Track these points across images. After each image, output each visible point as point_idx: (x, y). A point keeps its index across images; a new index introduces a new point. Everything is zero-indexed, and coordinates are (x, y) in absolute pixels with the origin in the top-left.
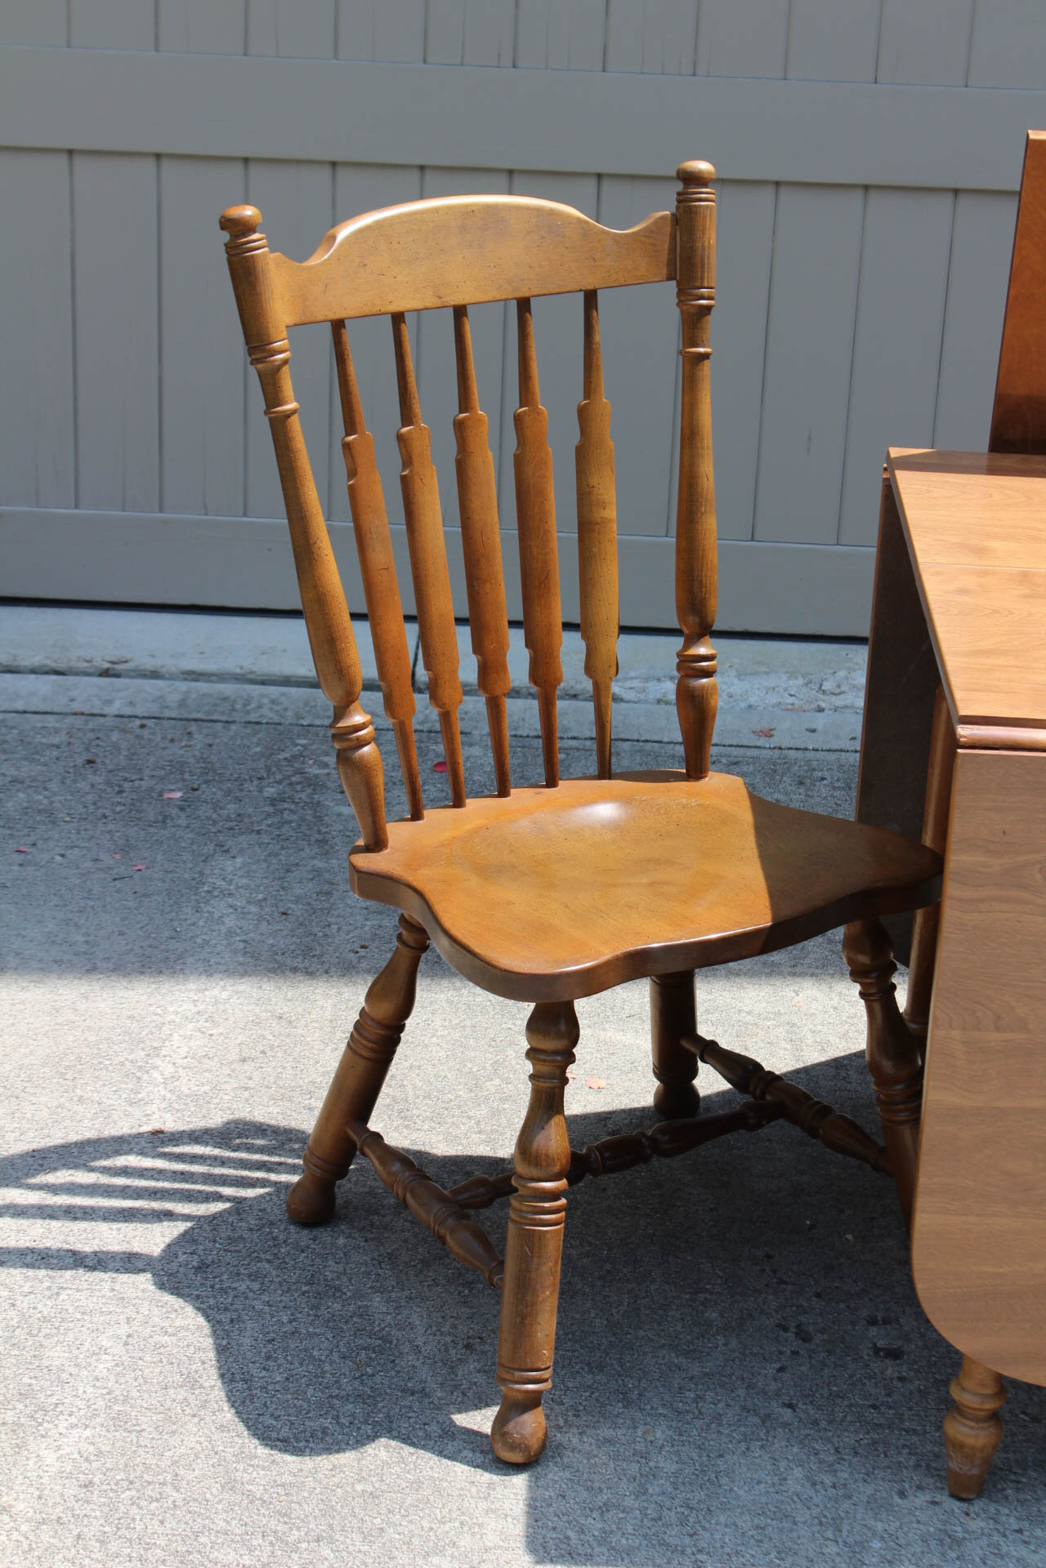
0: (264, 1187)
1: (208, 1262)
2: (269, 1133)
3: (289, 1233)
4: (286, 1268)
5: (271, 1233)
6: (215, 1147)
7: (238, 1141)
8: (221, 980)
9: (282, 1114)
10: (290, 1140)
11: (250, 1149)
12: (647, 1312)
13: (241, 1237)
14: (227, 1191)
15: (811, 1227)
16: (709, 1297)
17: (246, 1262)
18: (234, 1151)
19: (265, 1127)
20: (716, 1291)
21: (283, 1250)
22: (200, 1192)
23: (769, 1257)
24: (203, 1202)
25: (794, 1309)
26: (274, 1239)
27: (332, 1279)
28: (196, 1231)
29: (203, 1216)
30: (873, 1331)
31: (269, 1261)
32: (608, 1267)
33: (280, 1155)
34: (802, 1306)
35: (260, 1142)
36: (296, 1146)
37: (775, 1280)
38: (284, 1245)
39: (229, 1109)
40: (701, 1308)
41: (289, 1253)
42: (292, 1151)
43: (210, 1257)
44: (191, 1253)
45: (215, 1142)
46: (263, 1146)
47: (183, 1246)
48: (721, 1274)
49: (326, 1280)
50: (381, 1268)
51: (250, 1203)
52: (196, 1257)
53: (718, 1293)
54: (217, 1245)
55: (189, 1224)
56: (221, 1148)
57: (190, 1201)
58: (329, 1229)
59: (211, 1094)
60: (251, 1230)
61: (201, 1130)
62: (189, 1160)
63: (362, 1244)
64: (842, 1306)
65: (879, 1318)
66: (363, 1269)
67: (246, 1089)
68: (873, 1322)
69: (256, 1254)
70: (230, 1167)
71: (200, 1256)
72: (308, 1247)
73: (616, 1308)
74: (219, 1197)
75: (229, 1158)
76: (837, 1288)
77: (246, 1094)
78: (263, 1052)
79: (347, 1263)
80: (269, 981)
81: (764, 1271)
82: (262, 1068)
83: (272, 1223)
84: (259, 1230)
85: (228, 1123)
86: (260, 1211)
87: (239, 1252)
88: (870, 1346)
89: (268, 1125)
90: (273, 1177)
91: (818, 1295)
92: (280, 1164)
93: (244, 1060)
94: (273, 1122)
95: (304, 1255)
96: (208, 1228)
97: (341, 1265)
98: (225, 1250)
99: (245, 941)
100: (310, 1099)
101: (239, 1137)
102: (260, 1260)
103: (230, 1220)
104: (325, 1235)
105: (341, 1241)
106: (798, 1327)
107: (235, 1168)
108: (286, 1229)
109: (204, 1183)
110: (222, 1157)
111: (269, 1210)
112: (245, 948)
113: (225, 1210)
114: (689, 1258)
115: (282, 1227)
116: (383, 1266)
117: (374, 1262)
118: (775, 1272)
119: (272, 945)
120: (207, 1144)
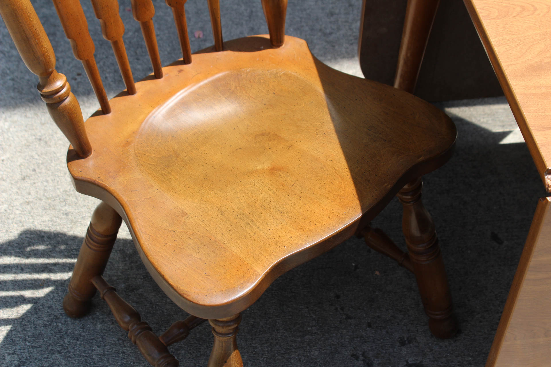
0: (48, 286)
1: (23, 360)
2: (45, 239)
3: (68, 324)
4: (69, 357)
5: (58, 326)
6: (16, 256)
7: (28, 249)
8: (3, 113)
9: (51, 221)
10: (58, 243)
11: (36, 254)
12: (280, 357)
13: (40, 334)
14: (28, 294)
15: (356, 267)
16: (311, 338)
17: (46, 356)
18: (28, 257)
19: (43, 234)
20: (314, 332)
21: (66, 341)
22: (12, 297)
23: (338, 297)
24: (14, 307)
25: (358, 339)
26: (60, 331)
27: (98, 362)
28: (13, 333)
29: (16, 319)
30: (404, 350)
31: (59, 352)
32: (251, 322)
33: (54, 257)
34: (361, 337)
35: (41, 247)
36: (63, 247)
37: (344, 317)
38: (66, 337)
39: (21, 222)
40: (308, 348)
41: (69, 342)
42: (61, 252)
43: (24, 355)
44: (13, 354)
45: (16, 252)
46: (44, 250)
47: (7, 348)
48: (314, 317)
49: (94, 363)
50: (125, 346)
51: (42, 302)
52: (16, 356)
53: (315, 333)
54: (28, 344)
55: (9, 327)
56: (19, 256)
57: (7, 307)
58: (90, 317)
59: (8, 211)
60: (45, 326)
61: (6, 243)
62: (2, 270)
63: (111, 326)
64: (384, 332)
65: (406, 339)
66: (114, 349)
67: (28, 203)
68: (403, 343)
69: (50, 348)
70: (27, 273)
71: (18, 355)
72: (80, 335)
73: (262, 357)
74: (23, 300)
75: (25, 265)
76: (378, 317)
77: (29, 207)
78: (34, 170)
79: (105, 346)
80: (30, 110)
81: (336, 309)
82: (35, 183)
83: (57, 318)
84: (50, 325)
85: (21, 235)
86: (49, 308)
87: (40, 347)
88: (405, 363)
89: (45, 232)
90: (54, 277)
91: (369, 325)
92: (55, 264)
93: (24, 179)
94: (47, 229)
95: (78, 343)
96: (20, 329)
97: (101, 348)
98: (33, 347)
99: (13, 79)
100: (65, 206)
101: (29, 245)
102: (53, 352)
103: (32, 319)
104: (88, 322)
105: (99, 326)
106: (363, 354)
107: (30, 273)
108: (65, 321)
109: (14, 290)
110: (21, 264)
111: (54, 307)
112: (14, 84)
113: (28, 311)
114: (294, 305)
115: (63, 321)
116: (126, 344)
117: (121, 342)
118: (342, 309)
119: (29, 80)
120: (10, 254)
